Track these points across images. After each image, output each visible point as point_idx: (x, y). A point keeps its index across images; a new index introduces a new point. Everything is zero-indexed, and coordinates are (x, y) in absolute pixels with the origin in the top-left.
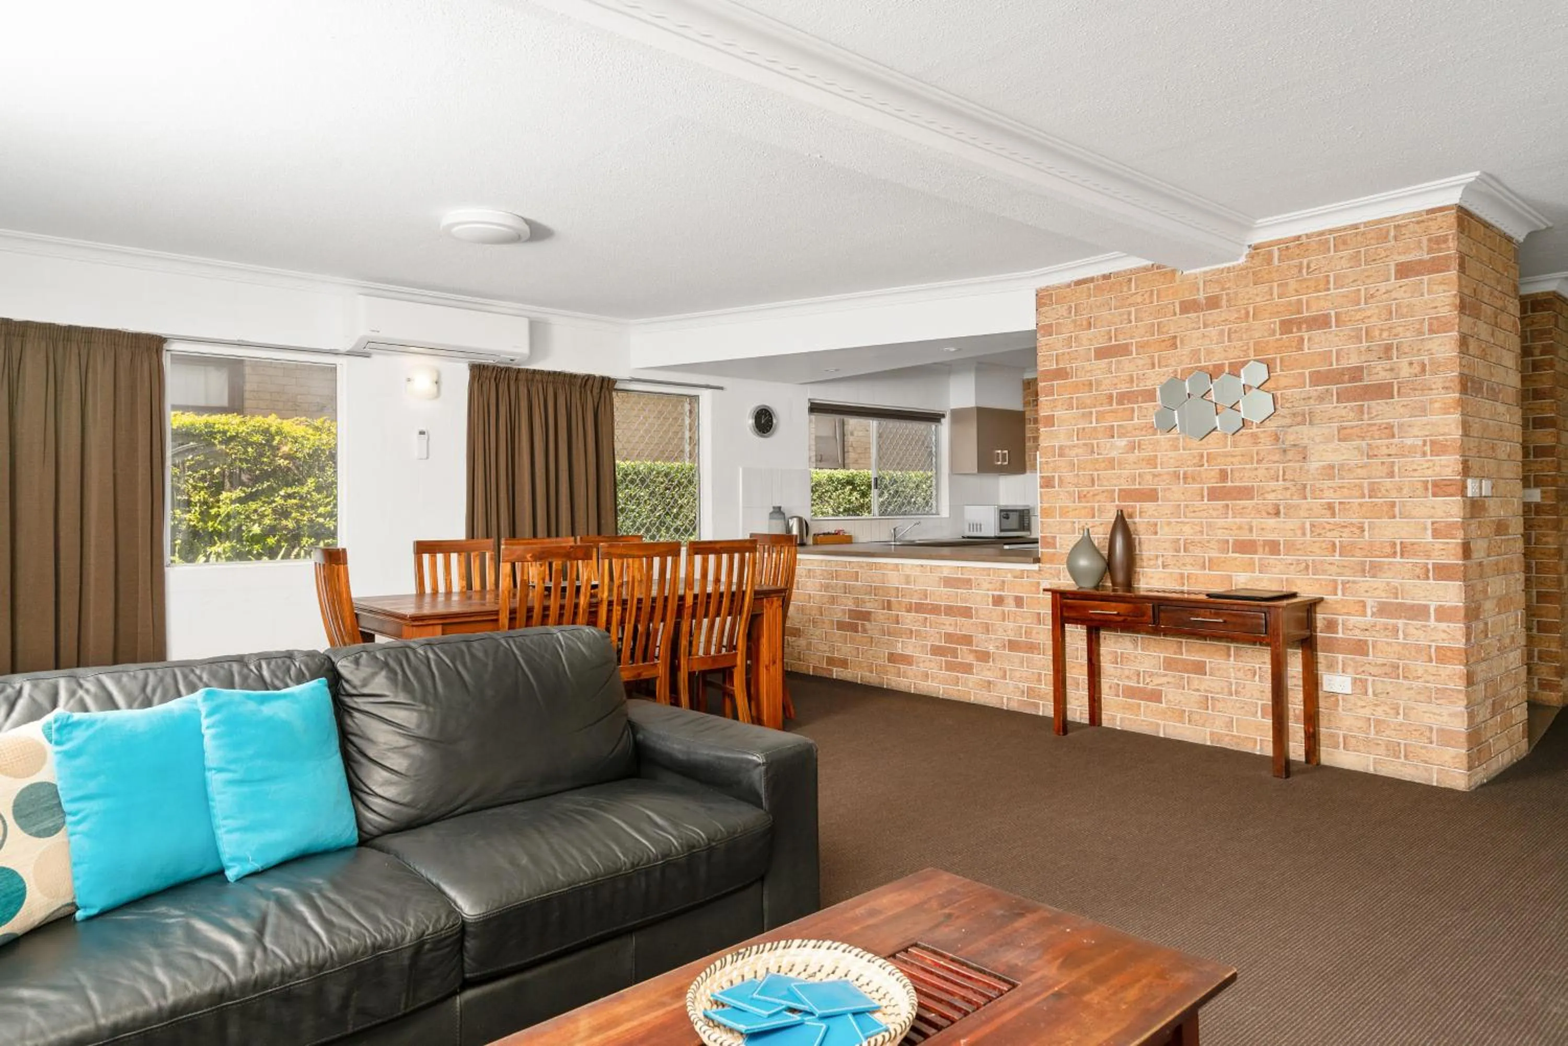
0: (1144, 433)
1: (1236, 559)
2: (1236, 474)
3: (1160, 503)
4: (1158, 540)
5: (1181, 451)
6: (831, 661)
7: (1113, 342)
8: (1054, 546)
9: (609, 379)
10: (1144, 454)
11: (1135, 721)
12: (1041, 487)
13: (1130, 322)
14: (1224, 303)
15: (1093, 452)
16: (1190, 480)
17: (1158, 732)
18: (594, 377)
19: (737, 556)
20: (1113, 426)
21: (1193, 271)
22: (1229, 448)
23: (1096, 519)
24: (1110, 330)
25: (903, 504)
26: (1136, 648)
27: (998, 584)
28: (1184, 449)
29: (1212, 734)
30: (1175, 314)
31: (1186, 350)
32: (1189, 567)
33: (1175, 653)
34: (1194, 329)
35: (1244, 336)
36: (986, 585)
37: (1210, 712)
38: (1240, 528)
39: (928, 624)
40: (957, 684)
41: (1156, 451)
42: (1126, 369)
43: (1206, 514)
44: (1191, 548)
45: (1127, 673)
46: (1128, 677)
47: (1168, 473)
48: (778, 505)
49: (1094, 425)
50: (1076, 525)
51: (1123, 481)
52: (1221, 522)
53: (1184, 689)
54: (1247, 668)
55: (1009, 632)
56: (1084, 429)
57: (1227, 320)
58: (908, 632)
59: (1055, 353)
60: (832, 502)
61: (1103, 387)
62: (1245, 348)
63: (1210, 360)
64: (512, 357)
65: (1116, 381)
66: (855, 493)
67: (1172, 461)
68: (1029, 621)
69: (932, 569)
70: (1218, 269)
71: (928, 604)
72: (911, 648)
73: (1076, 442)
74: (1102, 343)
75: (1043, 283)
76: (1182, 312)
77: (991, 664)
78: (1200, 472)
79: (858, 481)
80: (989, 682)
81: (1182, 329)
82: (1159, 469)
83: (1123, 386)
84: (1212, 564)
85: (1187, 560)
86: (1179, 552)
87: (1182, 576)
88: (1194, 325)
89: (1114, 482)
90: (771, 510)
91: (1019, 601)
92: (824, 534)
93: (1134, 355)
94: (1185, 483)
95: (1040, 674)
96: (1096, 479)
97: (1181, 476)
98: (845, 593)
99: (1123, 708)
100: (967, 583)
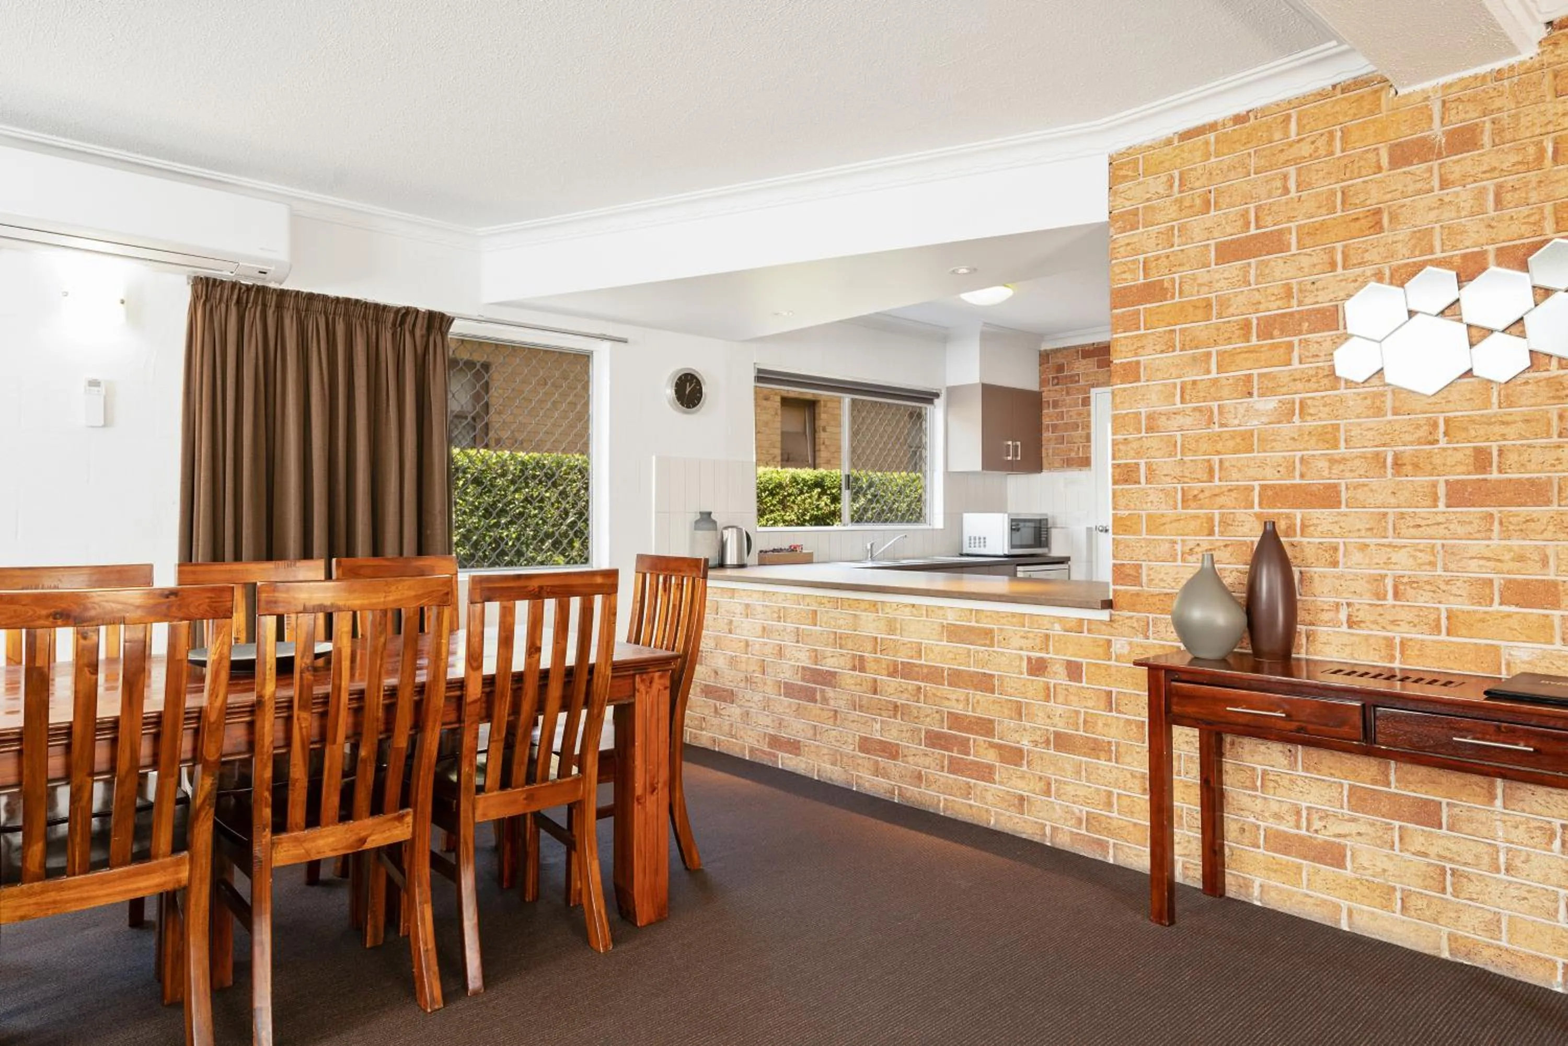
0: (1313, 385)
1: (1509, 615)
2: (1512, 457)
3: (1343, 509)
4: (1341, 577)
5: (1390, 417)
6: (775, 742)
7: (1253, 231)
8: (1137, 580)
9: (442, 316)
10: (1310, 424)
11: (1291, 895)
12: (1115, 482)
13: (1286, 191)
14: (1486, 139)
15: (1211, 421)
16: (1408, 468)
17: (1339, 921)
18: (417, 311)
19: (575, 603)
20: (1249, 377)
21: (1418, 87)
22: (1495, 409)
23: (1217, 537)
24: (1247, 211)
25: (883, 511)
26: (1293, 765)
27: (1038, 641)
28: (1395, 414)
29: (1452, 938)
30: (1379, 169)
31: (1403, 233)
32: (1404, 627)
33: (1374, 782)
34: (1418, 192)
35: (1534, 197)
36: (1016, 641)
37: (1448, 896)
38: (1521, 558)
39: (922, 697)
40: (967, 795)
41: (1336, 417)
42: (1277, 274)
43: (1441, 531)
44: (1410, 592)
45: (1274, 807)
46: (1278, 816)
47: (1363, 457)
48: (708, 510)
49: (1214, 375)
50: (1179, 548)
51: (1269, 472)
52: (1477, 546)
53: (1392, 847)
54: (1534, 824)
55: (1057, 720)
56: (1194, 383)
57: (1494, 169)
58: (891, 707)
59: (1141, 258)
60: (796, 508)
61: (1231, 310)
62: (1535, 218)
63: (1454, 247)
64: (264, 268)
65: (1257, 296)
66: (825, 498)
67: (1370, 434)
68: (1090, 703)
69: (928, 609)
70: (1476, 77)
71: (921, 666)
72: (894, 732)
73: (1179, 405)
74: (1231, 232)
75: (1121, 141)
76: (1395, 163)
77: (1025, 768)
78: (1430, 455)
79: (828, 483)
80: (1022, 799)
81: (1397, 194)
82: (1342, 449)
83: (1274, 305)
84: (1454, 622)
85: (1404, 615)
86: (1384, 598)
87: (1389, 642)
88: (1419, 186)
89: (1251, 472)
90: (698, 517)
91: (1074, 671)
92: (774, 550)
93: (1294, 250)
94: (1397, 473)
95: (1110, 794)
96: (1217, 467)
97: (1389, 460)
98: (798, 642)
99: (1267, 869)
100: (987, 636)
